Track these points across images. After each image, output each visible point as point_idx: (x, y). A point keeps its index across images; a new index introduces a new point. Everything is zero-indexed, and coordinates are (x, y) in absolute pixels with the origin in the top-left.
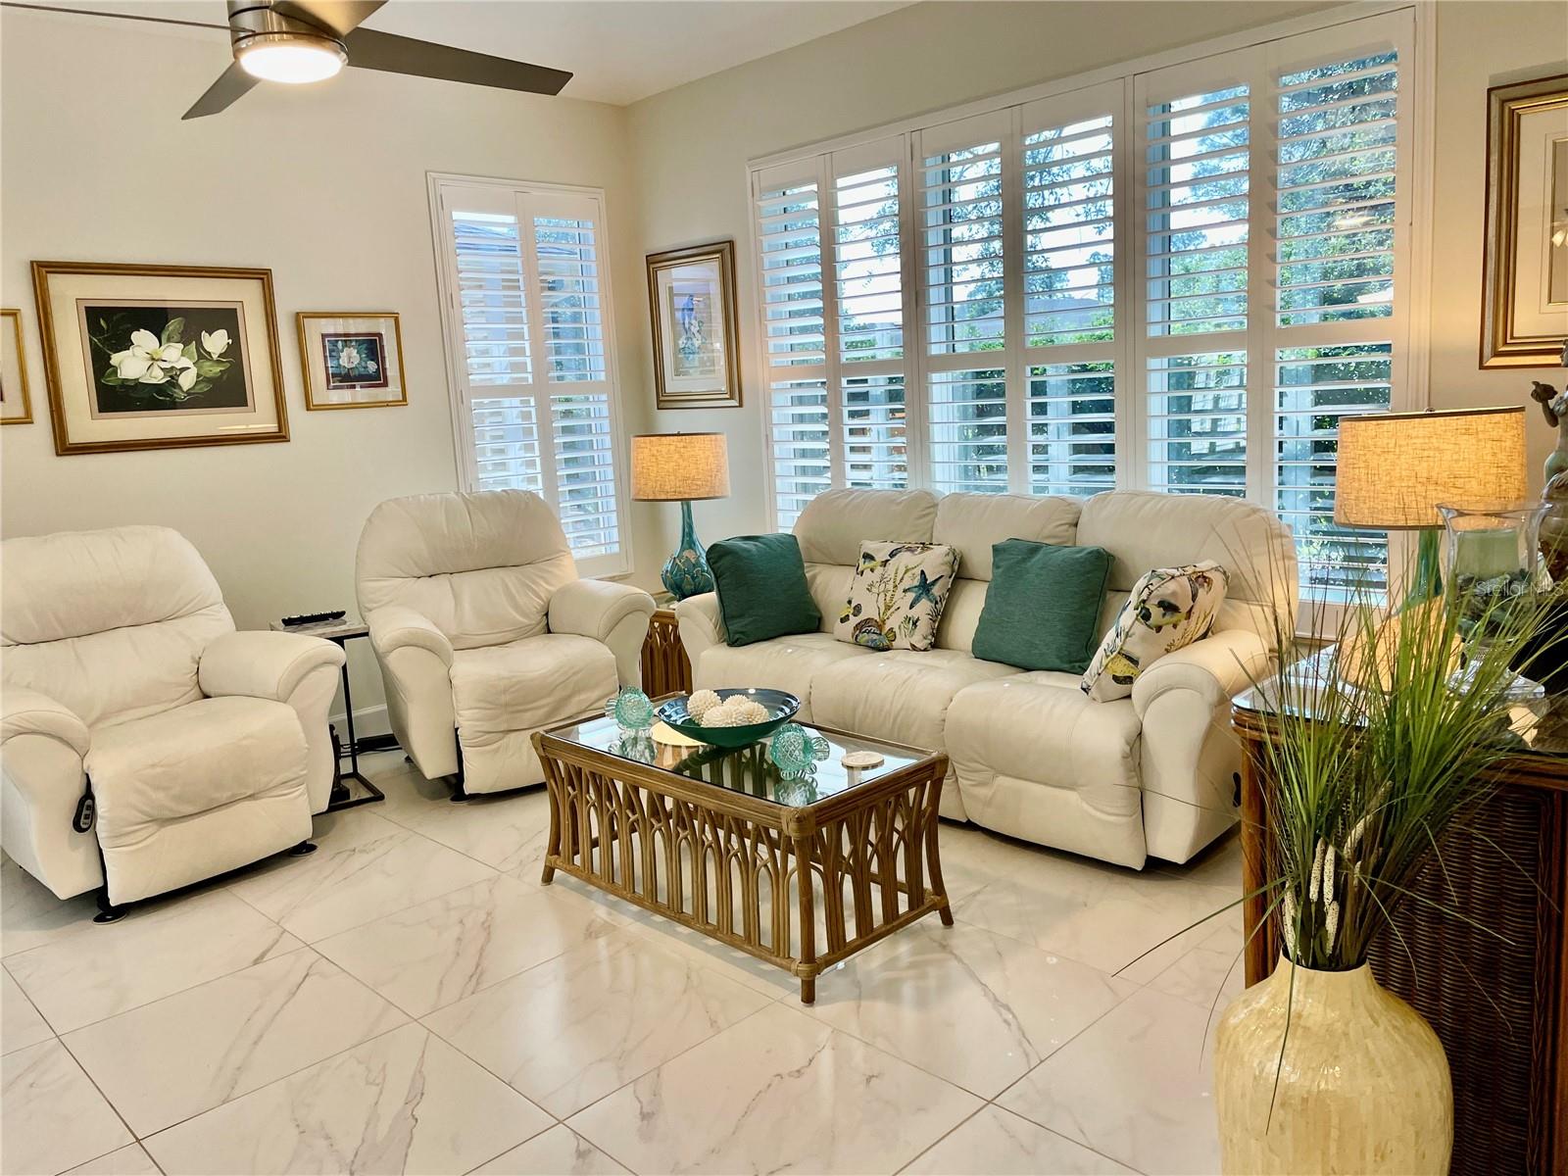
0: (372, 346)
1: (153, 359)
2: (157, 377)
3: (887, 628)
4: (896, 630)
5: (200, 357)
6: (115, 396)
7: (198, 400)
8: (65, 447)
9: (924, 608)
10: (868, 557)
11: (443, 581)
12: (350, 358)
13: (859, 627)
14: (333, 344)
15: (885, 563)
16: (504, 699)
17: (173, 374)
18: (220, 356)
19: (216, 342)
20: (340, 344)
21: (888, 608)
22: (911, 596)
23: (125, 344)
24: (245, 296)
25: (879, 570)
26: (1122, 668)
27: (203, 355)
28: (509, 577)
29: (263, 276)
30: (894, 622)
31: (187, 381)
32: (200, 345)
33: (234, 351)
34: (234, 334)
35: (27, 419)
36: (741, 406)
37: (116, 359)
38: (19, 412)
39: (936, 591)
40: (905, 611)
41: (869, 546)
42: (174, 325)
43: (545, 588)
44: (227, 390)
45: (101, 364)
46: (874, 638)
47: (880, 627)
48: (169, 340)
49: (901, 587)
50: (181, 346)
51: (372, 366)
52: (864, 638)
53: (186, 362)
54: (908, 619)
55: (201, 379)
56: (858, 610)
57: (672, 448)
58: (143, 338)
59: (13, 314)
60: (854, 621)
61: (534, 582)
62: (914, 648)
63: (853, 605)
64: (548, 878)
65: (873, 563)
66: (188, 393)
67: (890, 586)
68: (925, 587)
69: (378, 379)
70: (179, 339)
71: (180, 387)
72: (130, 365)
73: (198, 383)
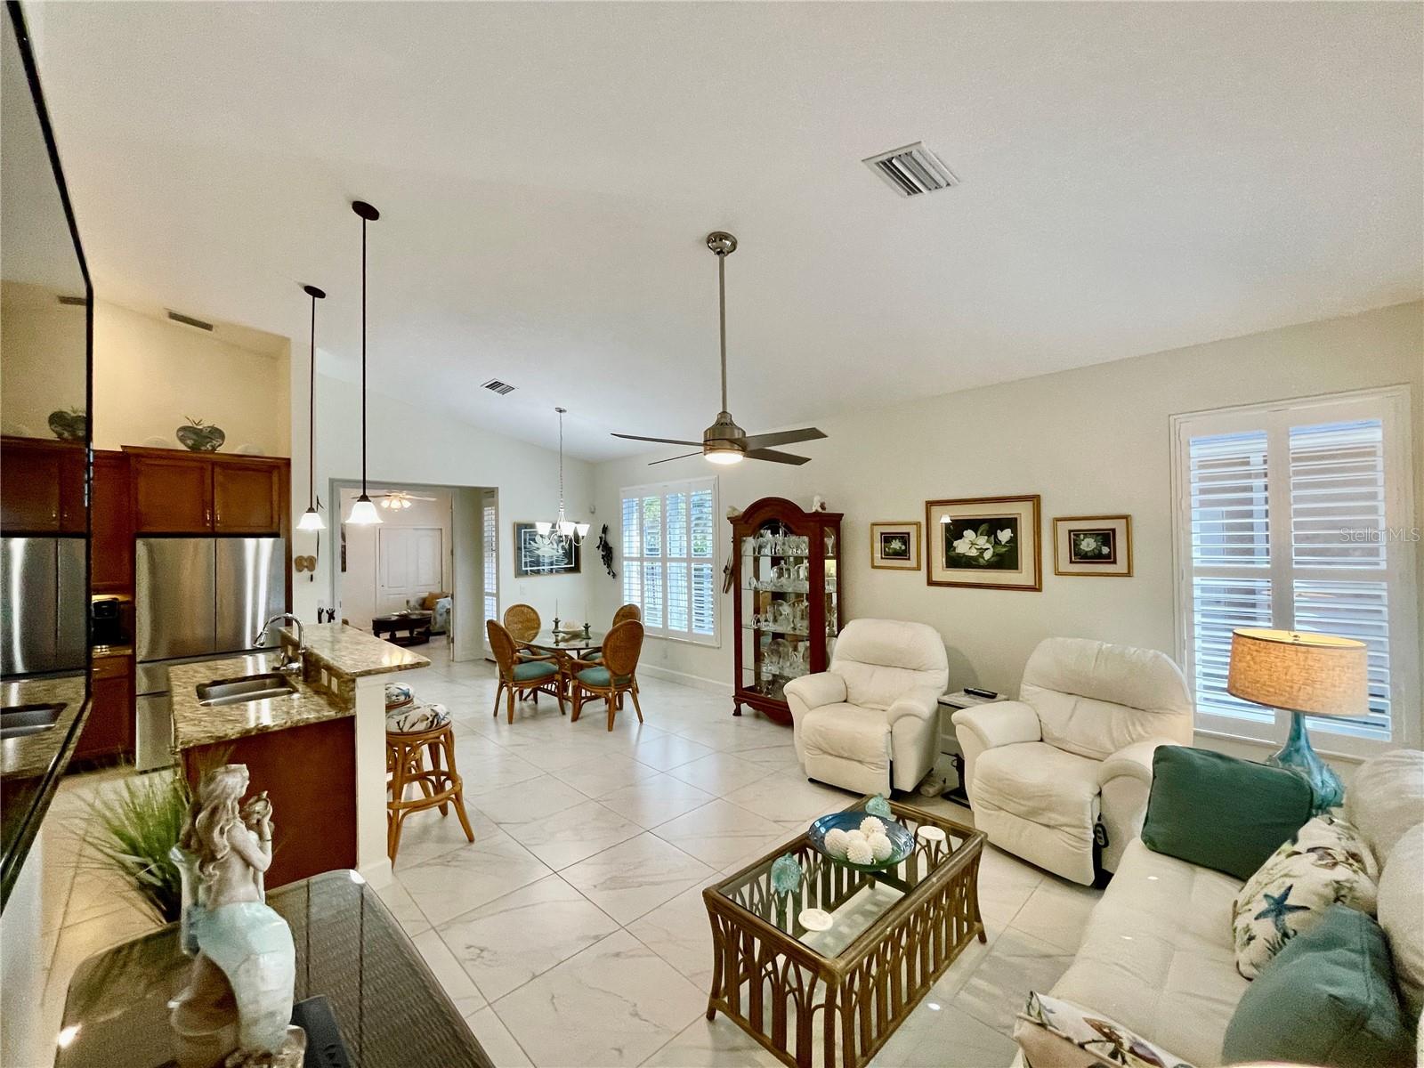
0: (1107, 537)
1: (972, 544)
2: (974, 553)
5: (996, 542)
6: (955, 561)
7: (992, 565)
8: (931, 583)
9: (1266, 928)
12: (1088, 545)
14: (1075, 537)
17: (982, 551)
18: (1007, 542)
19: (1005, 535)
20: (1082, 537)
22: (1267, 906)
23: (960, 536)
24: (1023, 511)
27: (997, 542)
29: (1035, 500)
31: (988, 555)
32: (996, 537)
33: (1014, 541)
34: (1015, 531)
35: (918, 568)
37: (956, 543)
38: (915, 565)
42: (984, 527)
44: (1007, 559)
45: (949, 546)
48: (981, 534)
50: (986, 537)
51: (1105, 550)
53: (988, 546)
54: (1249, 929)
55: (995, 555)
58: (969, 534)
59: (919, 524)
66: (987, 561)
68: (1280, 905)
69: (1110, 559)
70: (985, 533)
71: (983, 558)
72: (962, 547)
73: (993, 556)
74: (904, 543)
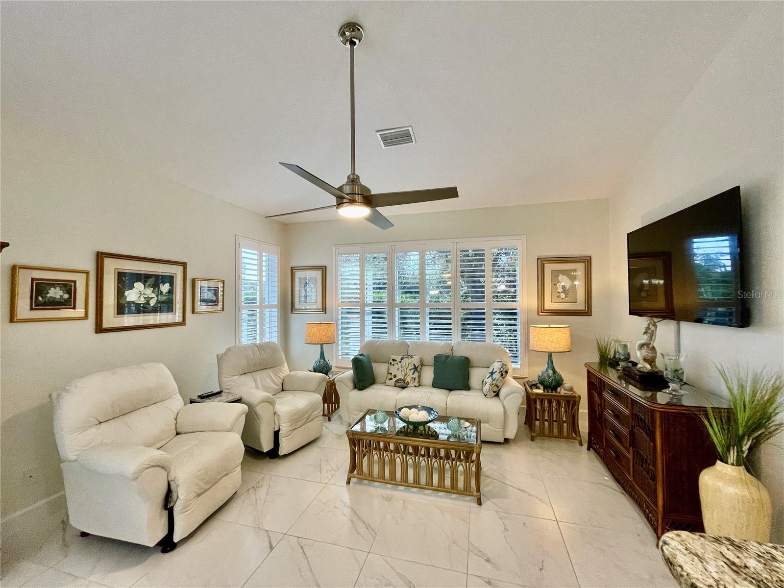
0: (215, 291)
1: (141, 293)
2: (142, 301)
3: (406, 381)
4: (409, 381)
5: (159, 293)
6: (122, 308)
7: (155, 310)
9: (416, 374)
10: (394, 360)
11: (249, 376)
12: (209, 295)
13: (397, 381)
15: (400, 362)
16: (295, 417)
17: (148, 300)
18: (166, 293)
19: (165, 288)
20: (206, 290)
21: (406, 375)
22: (412, 371)
23: (132, 287)
24: (177, 271)
25: (399, 364)
26: (495, 389)
28: (270, 372)
29: (184, 265)
30: (408, 379)
31: (152, 303)
32: (159, 289)
33: (171, 292)
34: (172, 285)
35: (86, 317)
36: (326, 313)
37: (127, 293)
38: (82, 314)
39: (418, 369)
40: (411, 376)
41: (394, 357)
42: (150, 281)
43: (282, 375)
44: (167, 305)
45: (120, 294)
46: (402, 385)
47: (404, 381)
48: (148, 287)
49: (408, 369)
50: (152, 289)
51: (214, 298)
52: (398, 384)
53: (154, 295)
54: (412, 378)
55: (158, 302)
56: (395, 376)
57: (325, 328)
58: (139, 286)
59: (87, 273)
60: (394, 380)
61: (278, 373)
62: (415, 386)
63: (393, 375)
64: (348, 482)
65: (396, 362)
66: (152, 307)
67: (405, 368)
68: (415, 368)
69: (215, 302)
70: (152, 286)
71: (150, 305)
72: (132, 296)
73: (157, 303)
74: (69, 292)
